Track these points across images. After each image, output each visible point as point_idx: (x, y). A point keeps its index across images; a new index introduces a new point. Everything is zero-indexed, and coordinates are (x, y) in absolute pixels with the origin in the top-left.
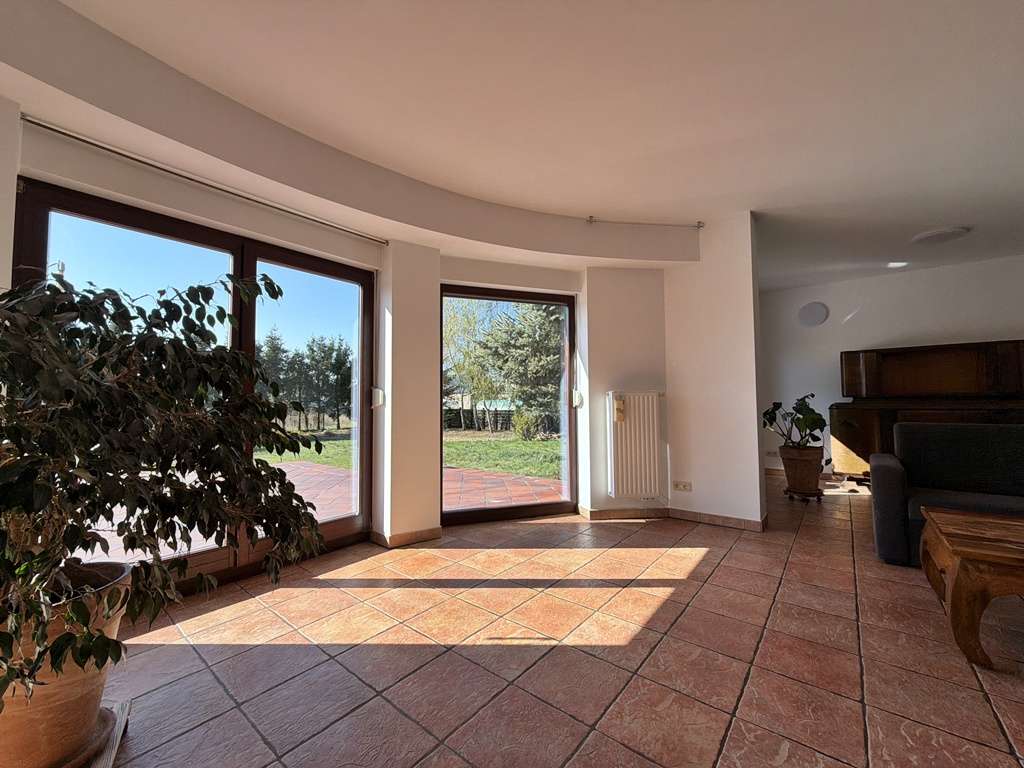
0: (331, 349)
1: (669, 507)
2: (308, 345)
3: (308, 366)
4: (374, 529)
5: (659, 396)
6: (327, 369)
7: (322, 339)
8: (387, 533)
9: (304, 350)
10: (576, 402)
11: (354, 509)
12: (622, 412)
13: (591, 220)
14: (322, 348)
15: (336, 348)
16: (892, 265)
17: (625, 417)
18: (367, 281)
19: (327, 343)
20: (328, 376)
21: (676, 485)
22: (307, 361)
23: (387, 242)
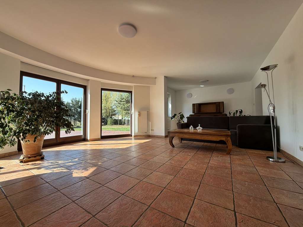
0: (79, 101)
1: (150, 134)
2: (71, 100)
3: (71, 106)
4: (86, 138)
5: (147, 112)
6: (77, 107)
7: (76, 98)
8: (89, 138)
9: (70, 102)
10: (132, 114)
11: (82, 134)
12: (139, 115)
13: (133, 76)
14: (76, 101)
15: (80, 101)
16: (201, 86)
17: (140, 116)
18: (85, 88)
19: (77, 100)
20: (77, 109)
21: (151, 130)
22: (71, 105)
23: (89, 80)
